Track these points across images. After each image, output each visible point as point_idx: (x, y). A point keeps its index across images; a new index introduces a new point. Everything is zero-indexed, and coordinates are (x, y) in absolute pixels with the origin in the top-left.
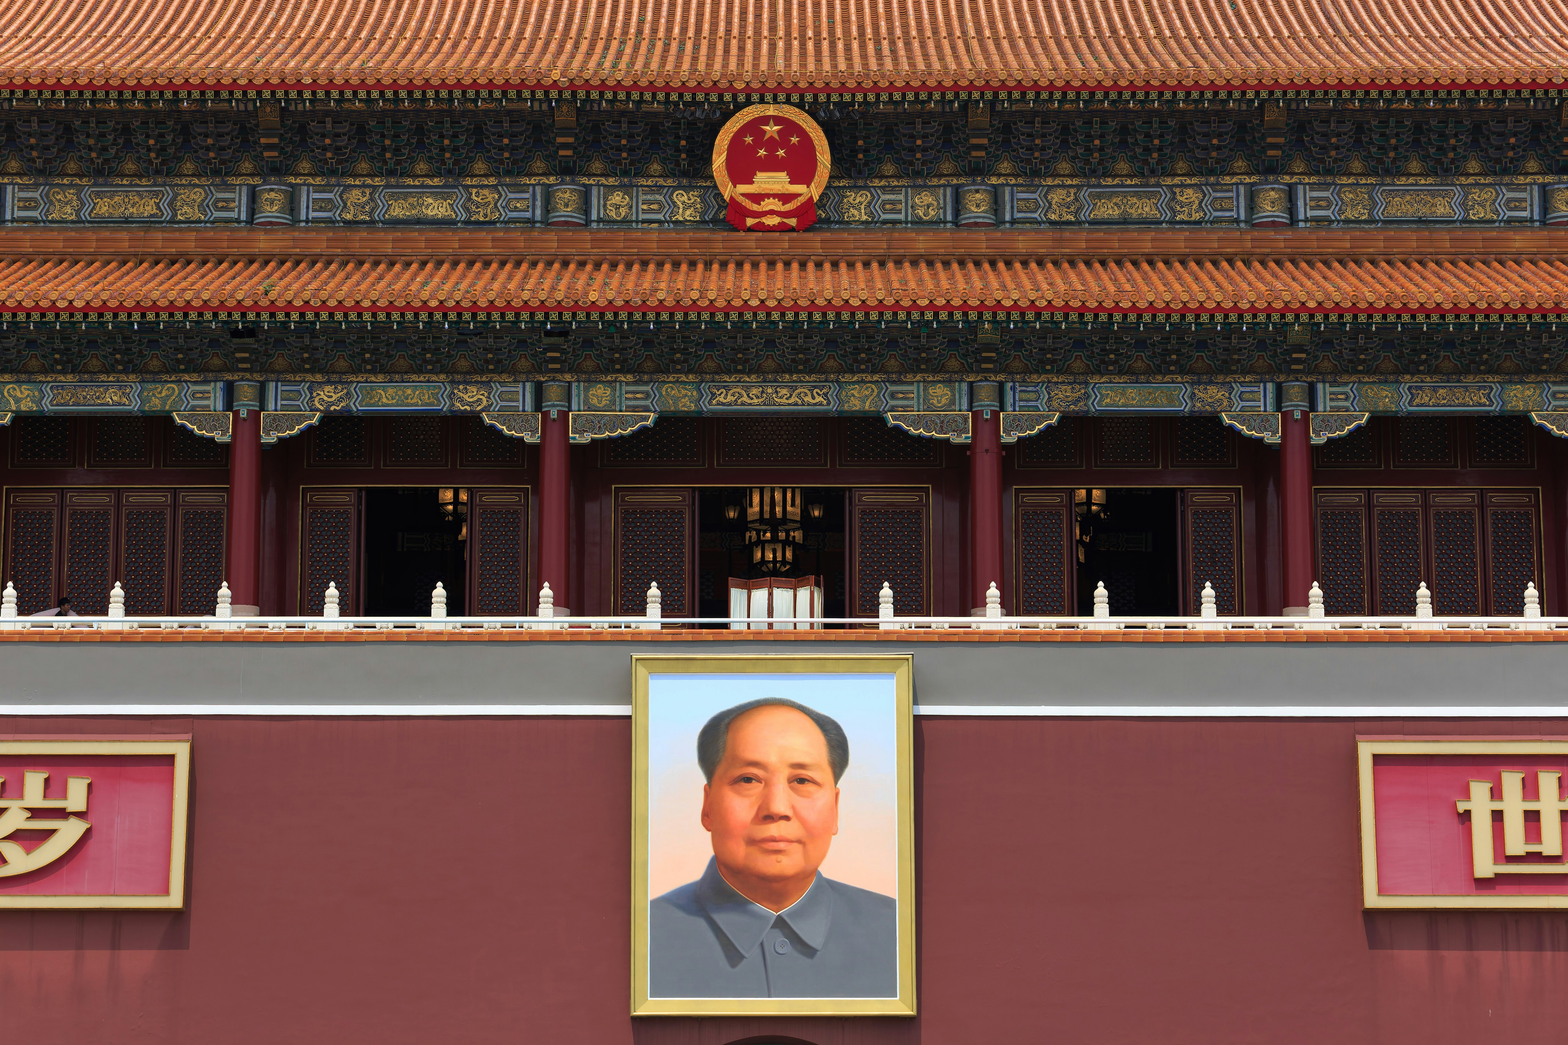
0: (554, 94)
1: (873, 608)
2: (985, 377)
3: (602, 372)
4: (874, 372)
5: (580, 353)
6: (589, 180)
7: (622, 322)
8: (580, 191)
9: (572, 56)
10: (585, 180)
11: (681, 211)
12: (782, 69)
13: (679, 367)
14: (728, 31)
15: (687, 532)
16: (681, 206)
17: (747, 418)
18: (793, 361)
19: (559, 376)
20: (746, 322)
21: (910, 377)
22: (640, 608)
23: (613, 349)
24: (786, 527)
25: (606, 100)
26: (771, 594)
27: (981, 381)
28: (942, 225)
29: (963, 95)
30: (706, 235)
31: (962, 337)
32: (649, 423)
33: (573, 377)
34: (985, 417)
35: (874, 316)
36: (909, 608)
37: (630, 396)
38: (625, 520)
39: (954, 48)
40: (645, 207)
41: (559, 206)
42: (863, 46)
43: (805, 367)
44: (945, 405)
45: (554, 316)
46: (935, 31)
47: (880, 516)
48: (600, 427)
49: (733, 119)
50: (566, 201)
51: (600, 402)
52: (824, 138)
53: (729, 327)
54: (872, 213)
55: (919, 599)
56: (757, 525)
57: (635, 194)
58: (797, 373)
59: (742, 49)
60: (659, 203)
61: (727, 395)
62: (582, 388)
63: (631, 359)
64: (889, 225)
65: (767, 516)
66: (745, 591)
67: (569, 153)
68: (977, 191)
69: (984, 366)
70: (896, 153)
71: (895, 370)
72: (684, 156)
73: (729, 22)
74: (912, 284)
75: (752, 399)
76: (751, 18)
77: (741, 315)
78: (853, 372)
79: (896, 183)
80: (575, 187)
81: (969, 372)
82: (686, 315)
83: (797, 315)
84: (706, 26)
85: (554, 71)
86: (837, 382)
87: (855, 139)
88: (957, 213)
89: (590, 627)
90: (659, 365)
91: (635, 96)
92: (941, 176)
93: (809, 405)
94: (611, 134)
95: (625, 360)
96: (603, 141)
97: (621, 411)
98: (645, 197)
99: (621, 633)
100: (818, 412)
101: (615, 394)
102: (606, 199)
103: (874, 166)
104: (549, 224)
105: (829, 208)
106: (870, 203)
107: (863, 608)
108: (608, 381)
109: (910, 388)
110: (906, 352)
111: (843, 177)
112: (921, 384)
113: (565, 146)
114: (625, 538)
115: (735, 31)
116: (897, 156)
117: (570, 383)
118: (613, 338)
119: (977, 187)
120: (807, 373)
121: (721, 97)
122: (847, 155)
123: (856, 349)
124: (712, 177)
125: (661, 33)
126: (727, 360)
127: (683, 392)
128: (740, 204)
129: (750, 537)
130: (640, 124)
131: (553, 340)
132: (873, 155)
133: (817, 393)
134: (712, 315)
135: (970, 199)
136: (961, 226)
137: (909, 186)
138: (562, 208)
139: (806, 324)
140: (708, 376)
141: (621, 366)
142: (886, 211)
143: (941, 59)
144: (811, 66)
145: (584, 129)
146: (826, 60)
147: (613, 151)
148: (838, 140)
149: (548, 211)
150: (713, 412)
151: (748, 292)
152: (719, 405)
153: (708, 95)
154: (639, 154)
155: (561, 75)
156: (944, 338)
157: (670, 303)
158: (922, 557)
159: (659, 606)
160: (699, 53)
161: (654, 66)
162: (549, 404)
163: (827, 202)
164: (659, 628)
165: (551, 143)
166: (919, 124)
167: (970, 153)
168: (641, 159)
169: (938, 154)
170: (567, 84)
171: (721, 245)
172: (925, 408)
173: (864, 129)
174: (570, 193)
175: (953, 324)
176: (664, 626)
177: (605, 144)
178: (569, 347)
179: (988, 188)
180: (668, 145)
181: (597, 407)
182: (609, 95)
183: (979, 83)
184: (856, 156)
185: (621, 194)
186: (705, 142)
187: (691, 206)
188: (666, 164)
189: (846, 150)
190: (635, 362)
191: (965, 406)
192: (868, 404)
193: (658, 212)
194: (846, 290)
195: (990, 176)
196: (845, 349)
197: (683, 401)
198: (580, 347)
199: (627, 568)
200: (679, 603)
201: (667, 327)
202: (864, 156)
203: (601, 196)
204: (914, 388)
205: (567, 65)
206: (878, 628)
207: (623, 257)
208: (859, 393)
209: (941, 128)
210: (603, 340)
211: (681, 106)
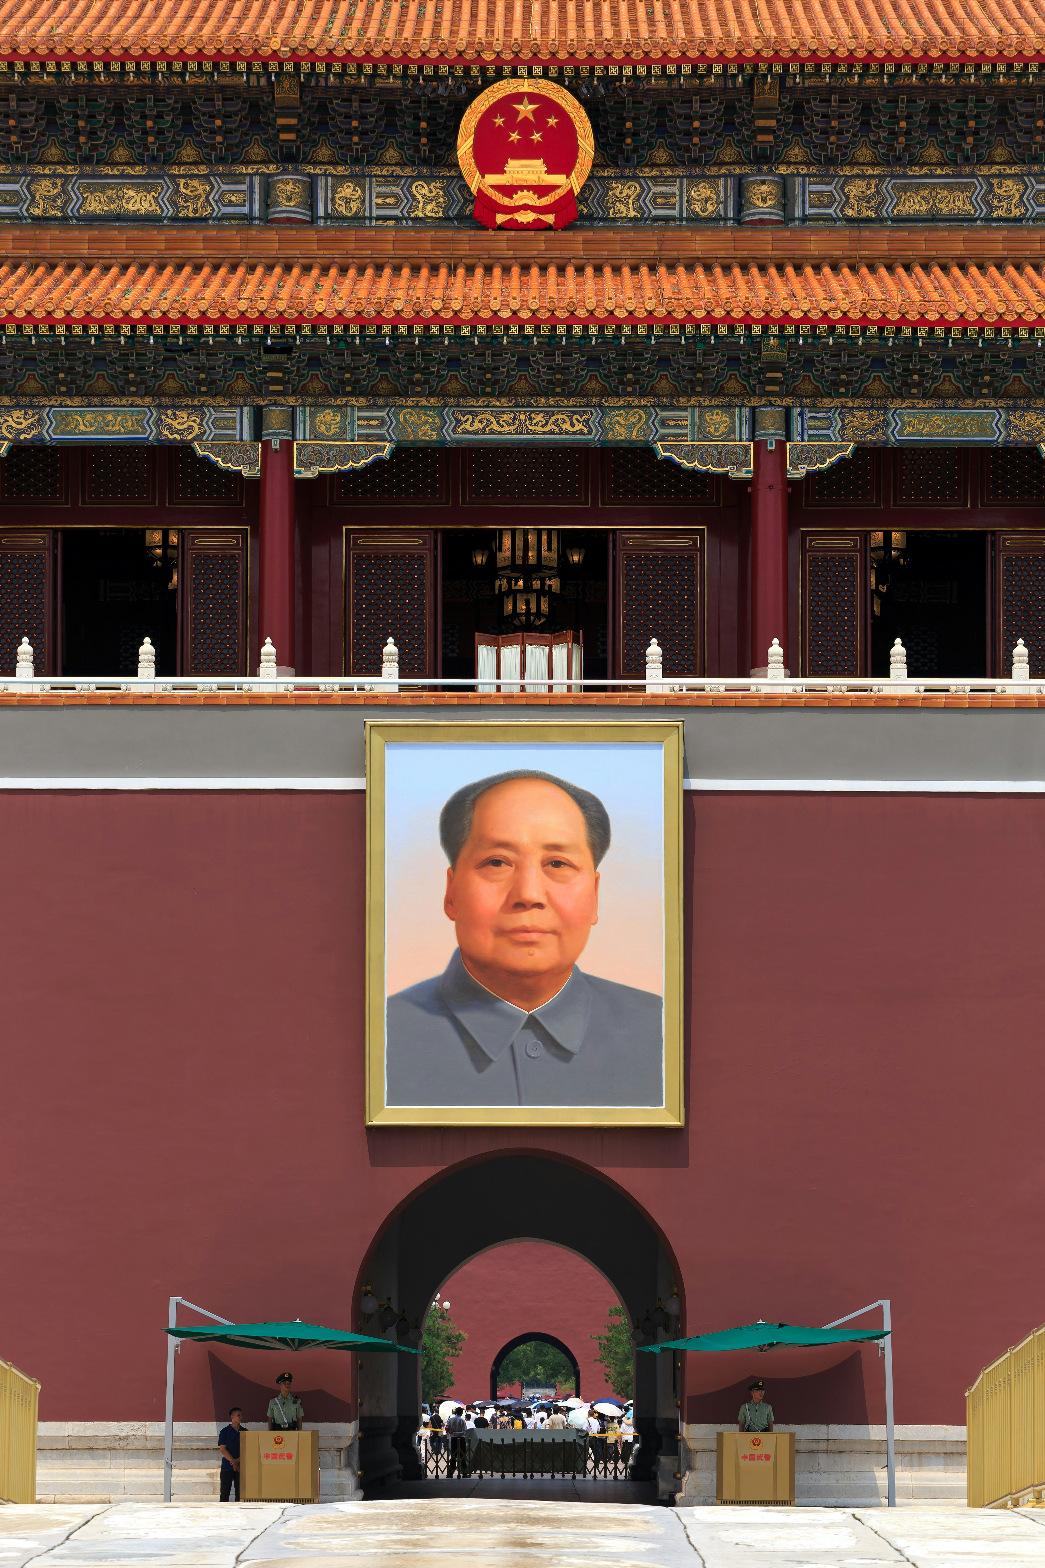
0: (273, 66)
1: (639, 668)
2: (770, 401)
3: (331, 395)
4: (642, 395)
5: (306, 372)
6: (315, 169)
7: (354, 337)
8: (304, 182)
9: (295, 21)
10: (310, 169)
11: (421, 205)
12: (538, 36)
13: (419, 389)
15: (428, 580)
16: (421, 200)
17: (497, 449)
18: (550, 382)
19: (282, 400)
20: (496, 337)
21: (683, 401)
22: (375, 667)
23: (343, 368)
24: (541, 574)
25: (334, 74)
26: (523, 652)
27: (764, 406)
28: (722, 223)
29: (749, 68)
30: (450, 234)
31: (744, 355)
32: (385, 454)
33: (297, 401)
34: (769, 447)
35: (643, 330)
36: (680, 667)
37: (363, 423)
38: (358, 567)
39: (738, 11)
40: (379, 201)
41: (280, 200)
42: (632, 9)
43: (563, 390)
44: (724, 434)
45: (275, 329)
47: (649, 562)
48: (328, 459)
49: (482, 96)
50: (289, 194)
51: (328, 429)
52: (587, 119)
53: (476, 342)
54: (641, 208)
55: (692, 657)
56: (508, 572)
57: (367, 186)
58: (554, 396)
59: (491, 12)
60: (395, 196)
61: (473, 421)
62: (308, 414)
63: (364, 380)
64: (662, 223)
65: (519, 561)
66: (495, 649)
67: (292, 136)
68: (763, 182)
69: (768, 388)
70: (670, 137)
71: (667, 392)
72: (424, 140)
74: (687, 293)
75: (503, 426)
77: (490, 328)
78: (617, 395)
79: (669, 173)
80: (299, 177)
81: (751, 395)
82: (427, 328)
83: (554, 328)
85: (274, 39)
86: (600, 406)
87: (623, 120)
88: (739, 208)
89: (318, 689)
90: (396, 386)
91: (368, 68)
92: (722, 164)
93: (567, 433)
94: (340, 115)
95: (357, 381)
96: (330, 122)
97: (352, 440)
98: (379, 189)
99: (354, 697)
100: (578, 442)
101: (346, 421)
102: (334, 192)
103: (645, 153)
104: (269, 221)
105: (592, 202)
106: (639, 196)
107: (628, 668)
108: (338, 406)
109: (683, 414)
110: (679, 371)
111: (608, 166)
112: (696, 410)
113: (287, 129)
114: (358, 587)
116: (671, 140)
117: (294, 407)
118: (343, 355)
119: (763, 178)
120: (566, 396)
121: (467, 70)
122: (612, 139)
123: (622, 368)
124: (457, 165)
126: (473, 381)
127: (424, 418)
128: (490, 198)
129: (500, 586)
130: (374, 102)
131: (274, 357)
132: (643, 139)
133: (577, 419)
134: (457, 328)
135: (755, 191)
136: (743, 223)
137: (683, 177)
138: (284, 201)
139: (564, 338)
140: (452, 400)
141: (353, 388)
142: (657, 206)
143: (723, 24)
144: (572, 34)
145: (309, 109)
146: (590, 26)
147: (343, 135)
148: (603, 121)
149: (268, 205)
150: (458, 442)
151: (498, 301)
152: (465, 433)
153: (453, 67)
154: (372, 138)
155: (282, 43)
156: (723, 356)
157: (408, 314)
158: (695, 609)
159: (397, 665)
160: (441, 18)
161: (390, 32)
162: (271, 431)
163: (590, 195)
164: (397, 690)
165: (270, 124)
166: (696, 102)
167: (755, 137)
168: (374, 143)
169: (718, 139)
170: (289, 54)
171: (467, 246)
172: (701, 437)
173: (633, 108)
174: (293, 184)
175: (734, 340)
176: (402, 688)
177: (333, 126)
178: (293, 366)
179: (776, 179)
180: (407, 128)
181: (325, 435)
182: (337, 68)
183: (768, 53)
184: (624, 141)
185: (352, 186)
186: (449, 123)
187: (432, 200)
188: (403, 149)
189: (612, 133)
190: (368, 384)
191: (746, 435)
192: (635, 432)
193: (395, 206)
194: (611, 299)
195: (778, 164)
196: (609, 369)
197: (423, 428)
198: (306, 365)
199: (360, 622)
200: (419, 662)
201: (405, 343)
202: (633, 141)
203: (329, 188)
204: (687, 414)
205: (289, 31)
206: (644, 691)
207: (355, 260)
208: (625, 419)
209: (723, 107)
210: (331, 358)
211: (421, 81)
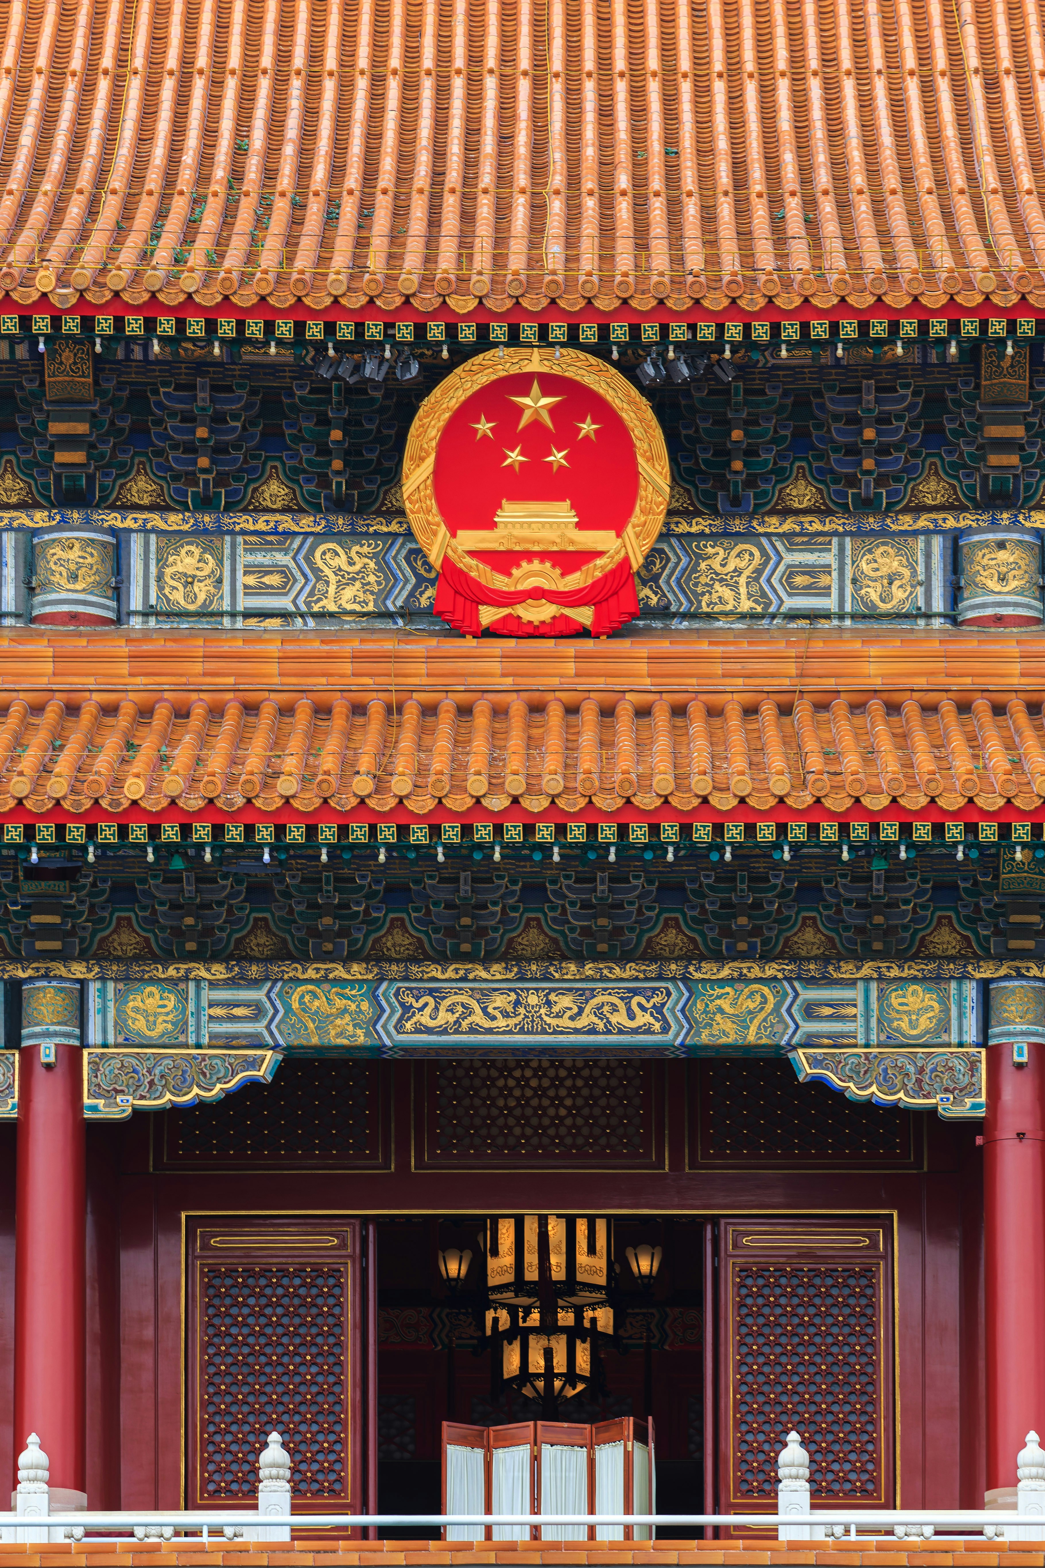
0: (41, 324)
1: (767, 1487)
2: (1017, 970)
3: (156, 959)
4: (766, 958)
5: (106, 914)
6: (124, 518)
7: (200, 847)
8: (104, 545)
9: (84, 235)
10: (114, 519)
11: (332, 589)
12: (560, 266)
13: (329, 947)
14: (438, 175)
15: (350, 1317)
16: (333, 579)
17: (484, 1062)
18: (586, 931)
19: (61, 970)
20: (480, 846)
21: (847, 970)
22: (246, 1487)
23: (180, 907)
24: (574, 1300)
25: (161, 339)
26: (536, 1459)
27: (1007, 977)
28: (921, 622)
29: (969, 327)
30: (389, 646)
31: (965, 879)
32: (264, 1072)
33: (89, 970)
34: (1017, 1059)
35: (766, 832)
36: (848, 1486)
37: (219, 1011)
38: (211, 1291)
39: (947, 215)
40: (251, 580)
41: (56, 579)
42: (742, 211)
43: (612, 947)
44: (927, 1032)
45: (46, 833)
46: (907, 177)
47: (783, 1281)
48: (152, 1083)
49: (450, 380)
50: (73, 567)
51: (151, 1026)
52: (655, 422)
53: (441, 858)
54: (764, 595)
55: (870, 1467)
56: (508, 1296)
57: (227, 551)
58: (594, 960)
59: (467, 217)
60: (283, 571)
61: (436, 1009)
62: (111, 994)
63: (222, 929)
64: (803, 623)
65: (532, 1274)
66: (479, 1453)
67: (78, 457)
68: (1001, 545)
69: (1014, 944)
70: (818, 458)
71: (815, 952)
72: (337, 464)
73: (439, 154)
74: (851, 761)
75: (494, 1018)
76: (488, 144)
77: (467, 830)
78: (720, 958)
79: (817, 526)
80: (92, 535)
81: (979, 958)
82: (343, 830)
83: (592, 830)
84: (387, 164)
85: (42, 273)
86: (685, 979)
87: (727, 426)
88: (955, 593)
89: (132, 1535)
90: (284, 941)
91: (227, 328)
92: (920, 509)
93: (621, 1032)
94: (173, 414)
95: (208, 931)
96: (154, 430)
97: (198, 1046)
98: (250, 558)
99: (201, 1550)
100: (642, 1049)
101: (185, 1009)
102: (162, 562)
103: (769, 487)
104: (33, 620)
105: (668, 582)
106: (759, 572)
107: (745, 1487)
108: (169, 980)
109: (846, 994)
110: (839, 911)
111: (698, 513)
112: (874, 986)
113: (69, 442)
114: (211, 1331)
115: (453, 176)
116: (821, 464)
117: (83, 982)
118: (180, 880)
119: (1000, 536)
120: (616, 960)
121: (420, 330)
122: (705, 461)
123: (726, 905)
124: (401, 512)
125: (285, 180)
126: (436, 931)
127: (340, 1003)
128: (465, 575)
129: (496, 1320)
130: (239, 392)
131: (43, 886)
132: (766, 461)
133: (640, 1005)
134: (403, 830)
135: (985, 561)
136: (963, 623)
137: (846, 534)
138: (62, 582)
139: (613, 850)
140: (394, 967)
141: (199, 944)
142: (794, 591)
143: (920, 241)
144: (624, 261)
145: (111, 403)
146: (659, 249)
147: (178, 453)
148: (686, 427)
149: (32, 589)
150: (407, 1049)
151: (484, 779)
152: (420, 1032)
153: (393, 326)
154: (236, 460)
155: (58, 279)
156: (925, 881)
157: (308, 802)
158: (876, 1371)
159: (288, 1486)
160: (370, 228)
161: (269, 258)
162: (37, 1029)
163: (663, 568)
164: (287, 1538)
165: (37, 433)
166: (869, 392)
167: (984, 459)
168: (241, 470)
169: (913, 461)
170: (74, 301)
171: (423, 668)
172: (883, 1038)
173: (746, 403)
174: (82, 549)
175: (944, 851)
176: (298, 1534)
177: (159, 436)
178: (81, 902)
179: (1027, 538)
180: (303, 440)
181: (146, 1037)
182: (166, 326)
183: (1006, 300)
184: (728, 464)
185: (197, 551)
186: (385, 432)
187: (354, 579)
188: (297, 482)
189: (705, 450)
190: (229, 936)
191: (971, 1034)
192: (753, 1029)
193: (281, 590)
194: (705, 773)
195: (1031, 509)
196: (702, 906)
197: (338, 1022)
198: (107, 901)
199: (216, 1399)
200: (332, 1477)
201: (301, 857)
202: (746, 465)
203: (153, 556)
204: (856, 994)
205: (73, 256)
206: (776, 1538)
207: (203, 696)
208: (733, 1005)
209: (920, 400)
210: (157, 887)
211: (331, 352)
